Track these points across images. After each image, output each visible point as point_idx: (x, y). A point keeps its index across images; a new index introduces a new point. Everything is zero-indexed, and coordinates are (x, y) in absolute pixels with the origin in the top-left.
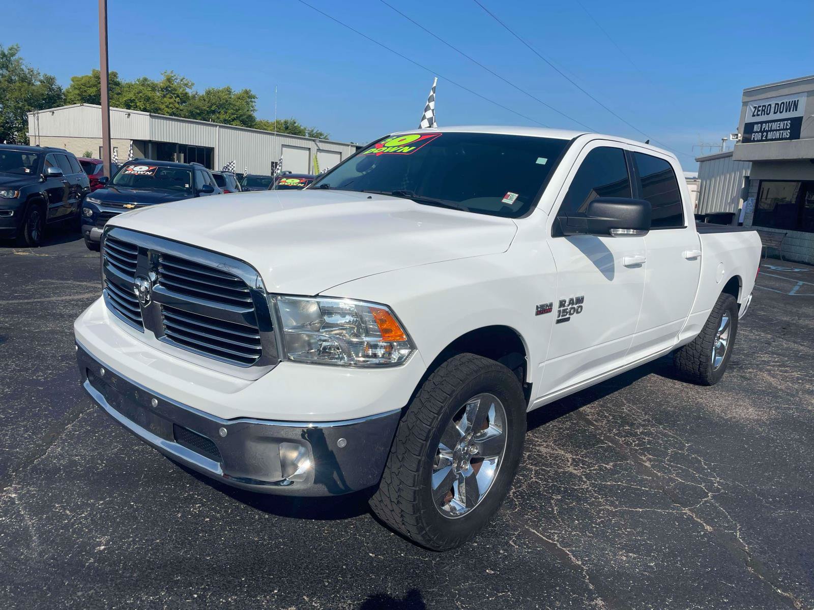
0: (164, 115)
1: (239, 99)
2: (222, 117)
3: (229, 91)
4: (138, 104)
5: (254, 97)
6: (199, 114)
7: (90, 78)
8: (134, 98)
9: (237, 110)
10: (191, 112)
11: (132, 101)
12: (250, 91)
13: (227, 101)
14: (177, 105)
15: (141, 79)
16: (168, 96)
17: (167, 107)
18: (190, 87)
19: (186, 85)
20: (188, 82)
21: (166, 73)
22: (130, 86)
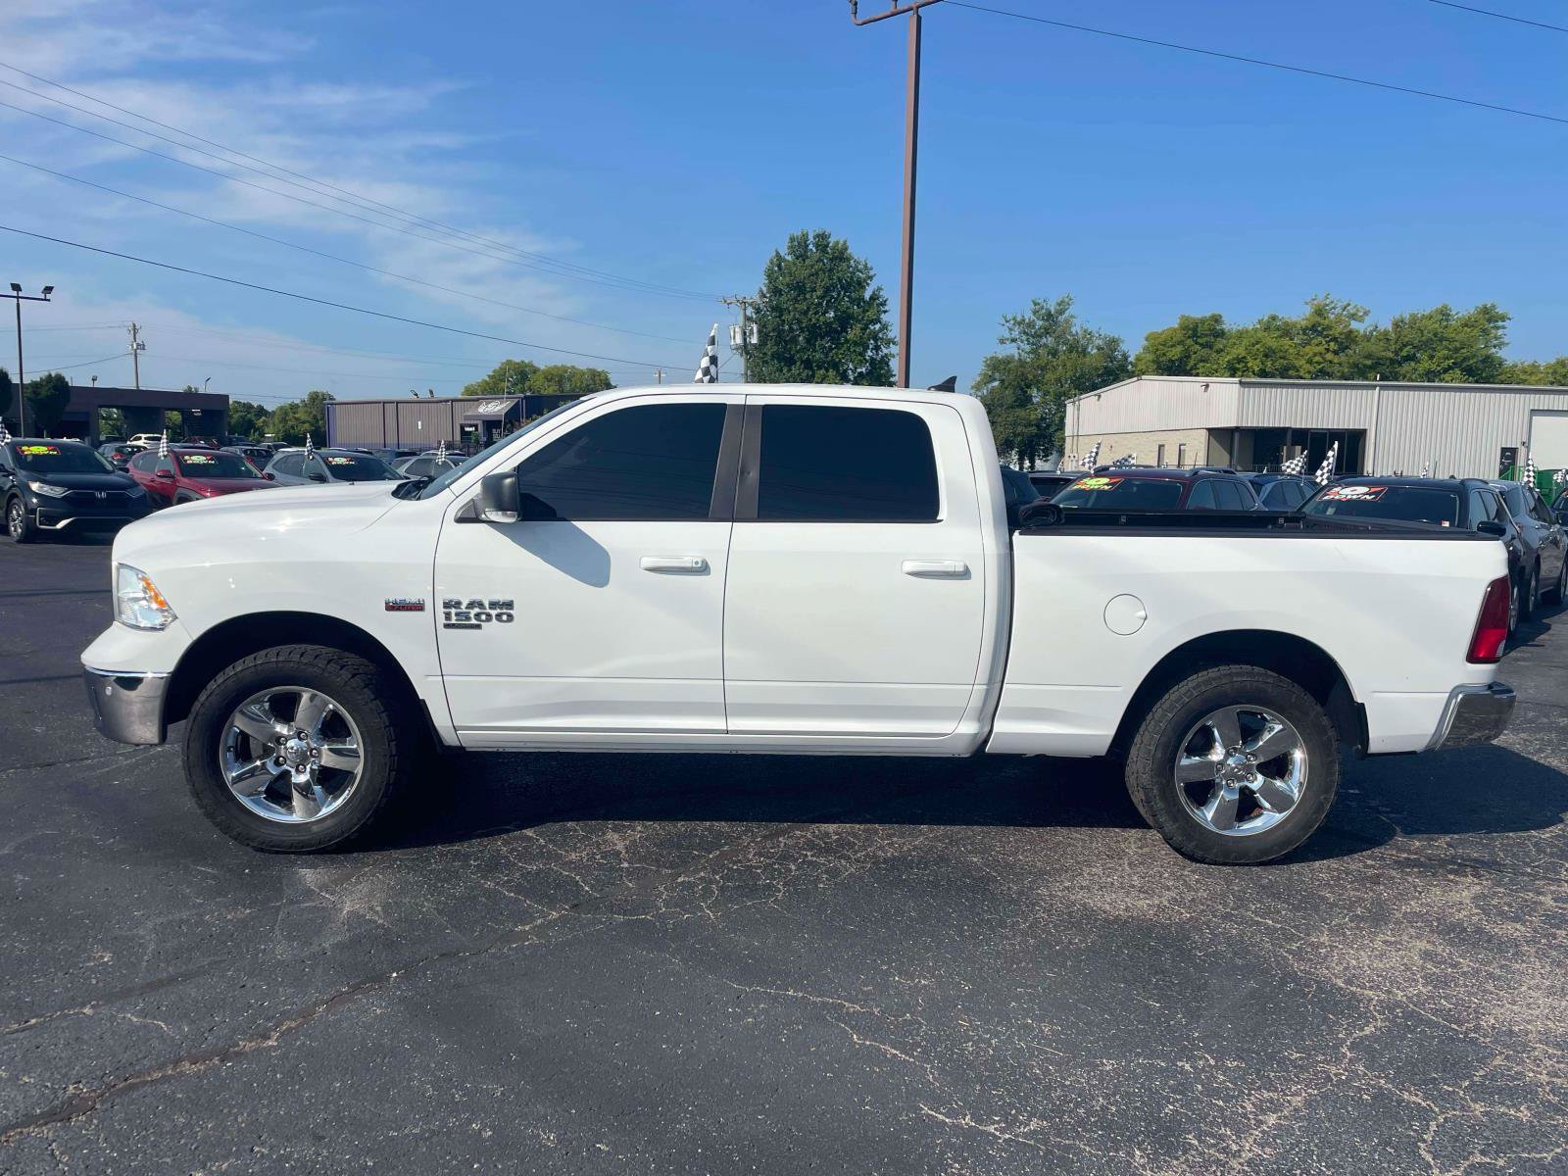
0: (1302, 378)
1: (1466, 325)
2: (1425, 365)
3: (1444, 313)
4: (1249, 365)
5: (1503, 318)
6: (1372, 368)
7: (1175, 330)
8: (1243, 354)
9: (1457, 350)
10: (1356, 365)
11: (1239, 361)
12: (1494, 306)
13: (1435, 335)
14: (1329, 356)
15: (1266, 318)
16: (1315, 341)
17: (1310, 362)
18: (1361, 320)
19: (1353, 316)
20: (1358, 310)
21: (1314, 300)
22: (1241, 335)
